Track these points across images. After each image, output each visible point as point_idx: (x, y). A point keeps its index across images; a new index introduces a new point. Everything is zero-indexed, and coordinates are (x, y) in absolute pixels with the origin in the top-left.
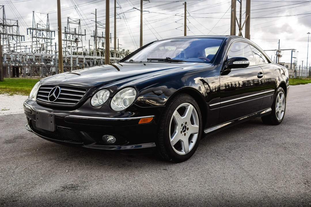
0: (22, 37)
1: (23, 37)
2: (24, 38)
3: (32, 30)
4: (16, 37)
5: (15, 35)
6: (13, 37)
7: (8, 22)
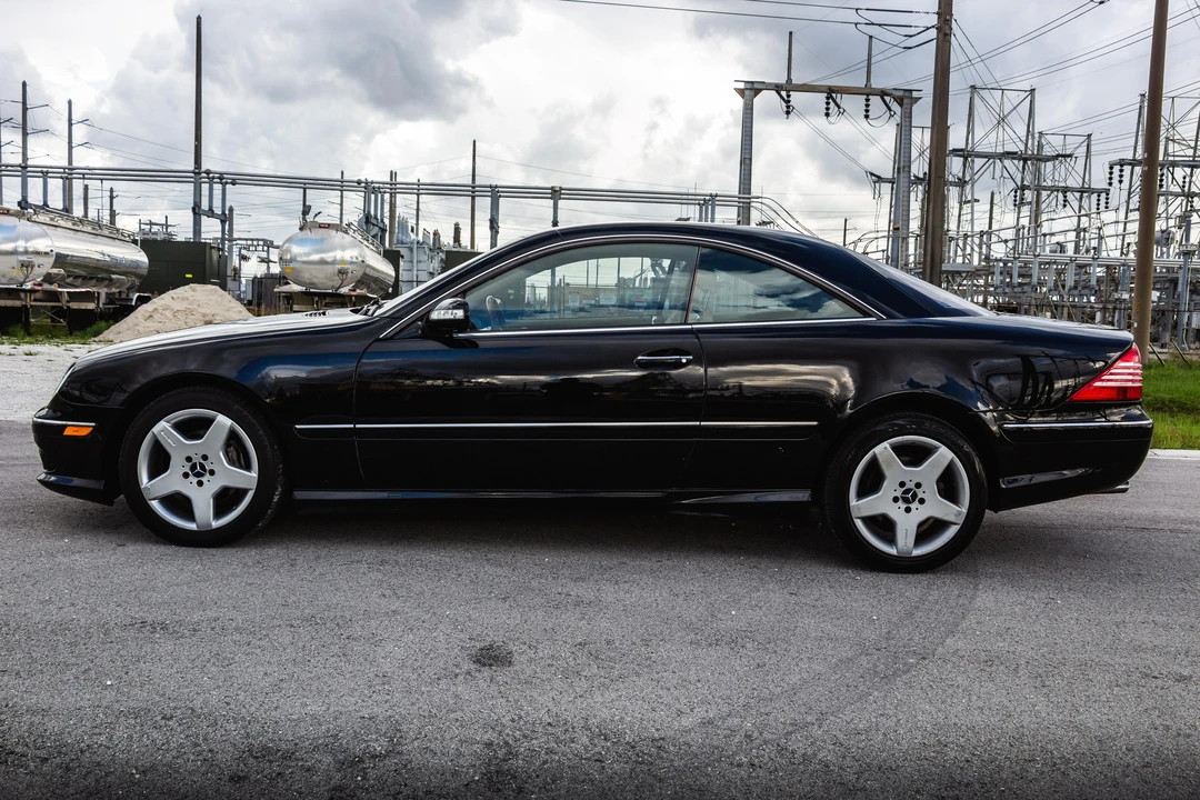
0: (1099, 196)
1: (1103, 196)
2: (1107, 199)
3: (1127, 169)
4: (1078, 195)
5: (1073, 190)
6: (1065, 197)
7: (1053, 145)
